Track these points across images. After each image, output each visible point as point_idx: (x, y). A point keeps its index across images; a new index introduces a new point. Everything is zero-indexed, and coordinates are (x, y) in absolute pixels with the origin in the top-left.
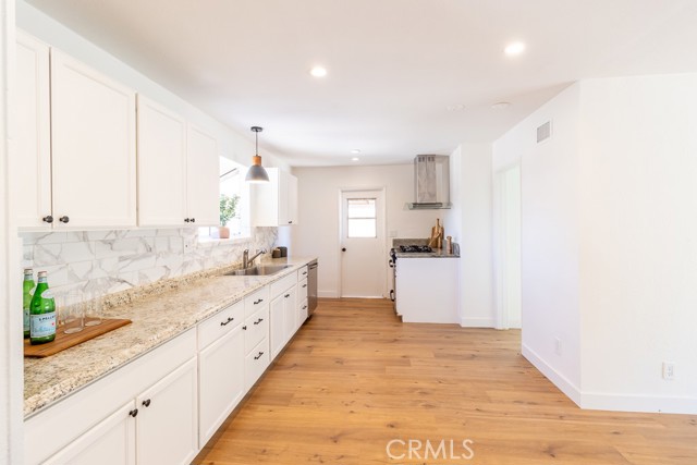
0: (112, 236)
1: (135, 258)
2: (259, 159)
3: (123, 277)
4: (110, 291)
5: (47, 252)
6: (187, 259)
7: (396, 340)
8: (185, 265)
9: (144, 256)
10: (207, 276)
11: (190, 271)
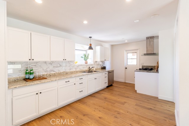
0: (52, 63)
1: (57, 67)
2: (91, 44)
3: (54, 71)
4: (51, 73)
5: (38, 65)
6: (71, 68)
7: (128, 97)
8: (70, 69)
9: (59, 67)
10: (77, 72)
11: (72, 70)
